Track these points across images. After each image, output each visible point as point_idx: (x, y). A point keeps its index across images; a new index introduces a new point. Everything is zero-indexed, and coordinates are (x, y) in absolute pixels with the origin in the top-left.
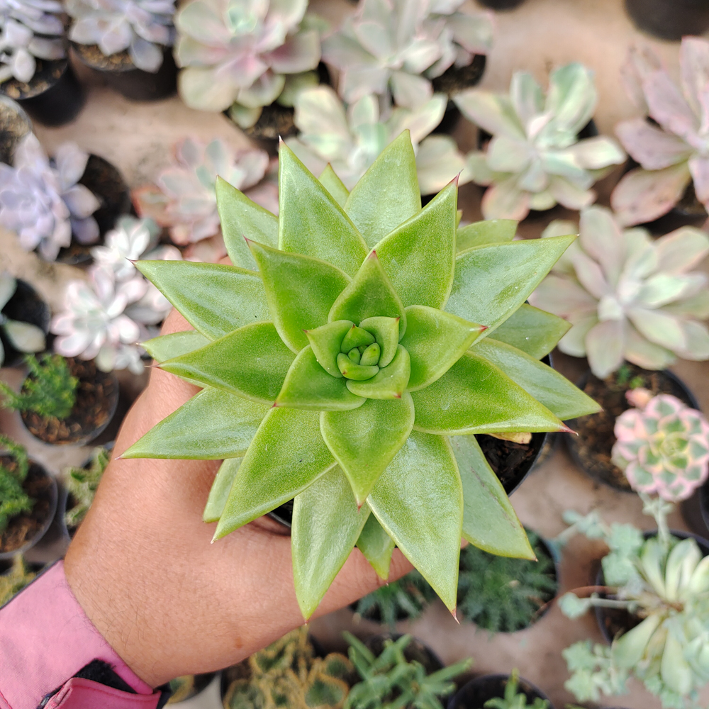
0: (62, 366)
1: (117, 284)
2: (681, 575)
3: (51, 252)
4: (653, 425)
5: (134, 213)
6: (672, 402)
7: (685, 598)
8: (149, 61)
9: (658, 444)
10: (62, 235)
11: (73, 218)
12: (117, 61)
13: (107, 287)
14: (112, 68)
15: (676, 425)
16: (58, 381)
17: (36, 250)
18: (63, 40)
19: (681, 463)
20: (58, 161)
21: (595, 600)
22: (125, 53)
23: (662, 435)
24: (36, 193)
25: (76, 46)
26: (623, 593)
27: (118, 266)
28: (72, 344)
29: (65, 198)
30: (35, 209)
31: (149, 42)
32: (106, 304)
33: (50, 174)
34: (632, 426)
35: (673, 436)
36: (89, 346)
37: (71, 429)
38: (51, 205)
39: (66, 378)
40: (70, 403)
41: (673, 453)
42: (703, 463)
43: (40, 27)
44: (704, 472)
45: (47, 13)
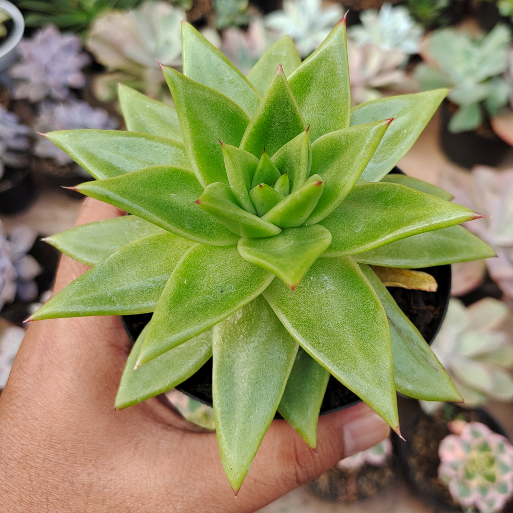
4: (468, 447)
6: (483, 429)
9: (473, 462)
10: (8, 293)
11: (19, 281)
12: (68, 170)
15: (485, 447)
18: (27, 154)
19: (491, 479)
20: (13, 238)
23: (475, 455)
25: (37, 158)
29: (15, 264)
33: (7, 246)
34: (452, 448)
35: (484, 455)
41: (484, 469)
42: (508, 479)
43: (14, 144)
44: (511, 488)
45: (19, 136)
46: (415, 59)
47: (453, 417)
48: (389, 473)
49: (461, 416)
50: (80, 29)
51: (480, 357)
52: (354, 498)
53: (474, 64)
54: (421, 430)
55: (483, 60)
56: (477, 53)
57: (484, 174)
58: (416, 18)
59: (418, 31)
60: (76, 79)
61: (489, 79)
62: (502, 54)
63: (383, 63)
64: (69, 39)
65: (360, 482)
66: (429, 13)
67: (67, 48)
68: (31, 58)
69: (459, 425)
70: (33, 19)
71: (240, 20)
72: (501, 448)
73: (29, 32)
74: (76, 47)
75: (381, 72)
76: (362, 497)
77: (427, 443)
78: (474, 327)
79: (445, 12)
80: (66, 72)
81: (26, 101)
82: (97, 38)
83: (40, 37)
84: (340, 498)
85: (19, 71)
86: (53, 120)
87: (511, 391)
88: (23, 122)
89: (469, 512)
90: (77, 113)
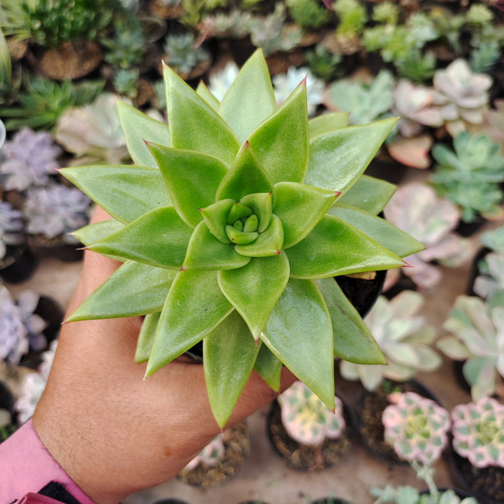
3: (15, 359)
4: (404, 413)
6: (414, 397)
9: (410, 424)
10: (23, 347)
11: (30, 336)
12: (57, 241)
14: (53, 245)
15: (418, 411)
17: (6, 360)
18: (22, 233)
19: (426, 435)
20: (20, 302)
22: (60, 236)
23: (411, 418)
24: (7, 323)
25: (32, 236)
29: (25, 323)
30: (6, 332)
33: (16, 310)
34: (392, 416)
35: (418, 418)
38: (16, 329)
41: (420, 429)
42: (440, 433)
43: (10, 227)
44: (444, 440)
45: (13, 220)
46: (321, 108)
47: (391, 390)
48: (346, 443)
49: (397, 388)
50: (49, 127)
51: (406, 339)
52: (321, 467)
54: (368, 405)
55: (374, 101)
56: (367, 96)
58: (317, 75)
59: (320, 85)
61: (380, 116)
62: (388, 94)
64: (42, 136)
65: (325, 453)
66: (327, 69)
67: (42, 144)
68: (14, 156)
69: (397, 397)
70: (11, 124)
72: (431, 410)
73: (10, 135)
74: (48, 141)
76: (328, 465)
77: (374, 414)
78: (397, 316)
79: (339, 66)
80: (44, 163)
81: (14, 191)
82: (64, 131)
83: (17, 138)
84: (310, 469)
85: (5, 168)
86: (38, 202)
87: (434, 362)
88: (16, 207)
89: (415, 464)
90: (57, 194)
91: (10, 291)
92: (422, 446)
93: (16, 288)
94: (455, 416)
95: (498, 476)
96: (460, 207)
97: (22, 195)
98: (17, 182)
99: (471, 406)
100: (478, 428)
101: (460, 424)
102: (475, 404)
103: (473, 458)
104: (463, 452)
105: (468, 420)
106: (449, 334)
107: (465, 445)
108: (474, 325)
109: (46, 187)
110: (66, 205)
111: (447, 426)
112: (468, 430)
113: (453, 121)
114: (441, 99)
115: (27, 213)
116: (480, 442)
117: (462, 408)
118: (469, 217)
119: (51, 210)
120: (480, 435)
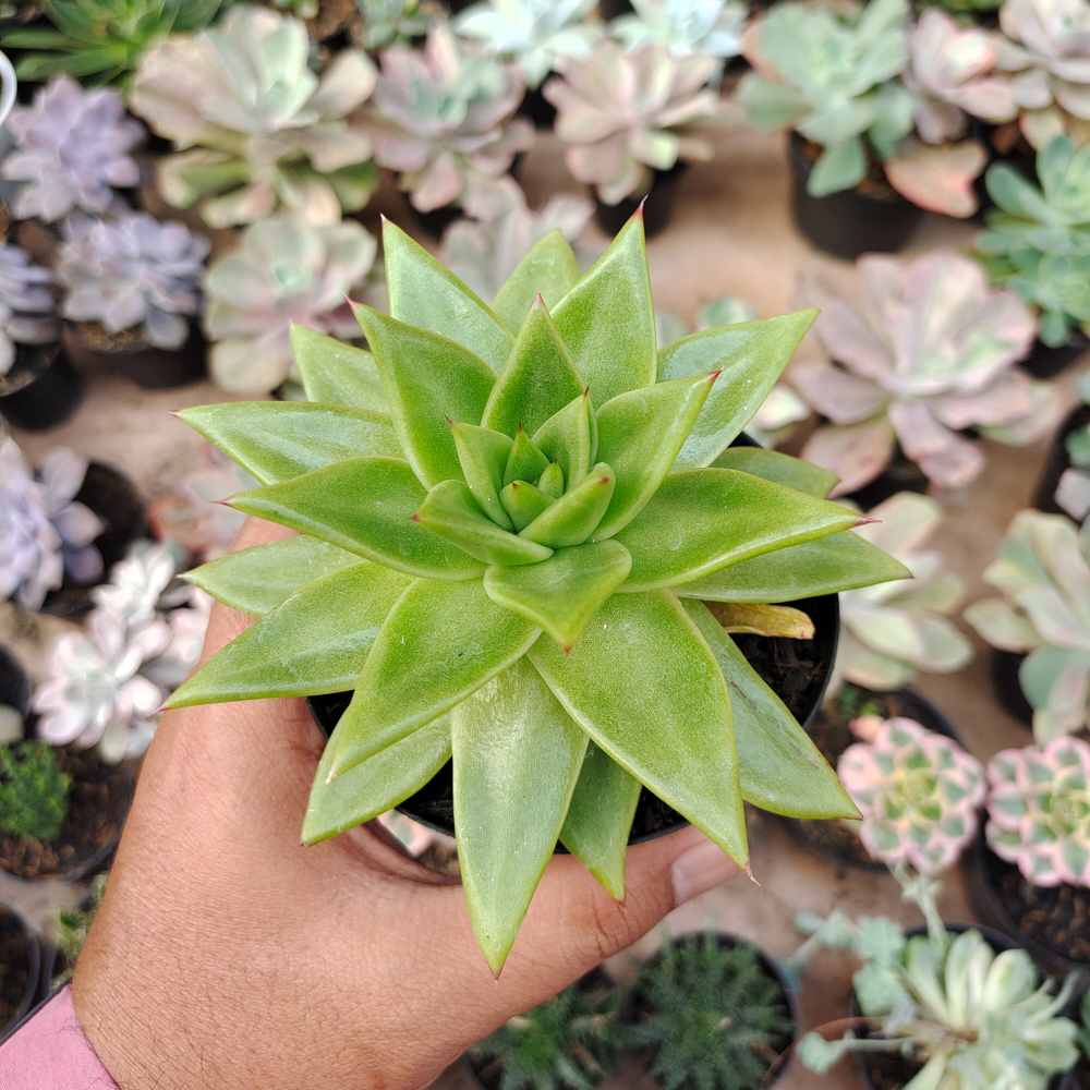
0: (48, 759)
1: (128, 635)
2: (968, 987)
3: (33, 598)
4: (886, 762)
5: (152, 536)
6: (911, 729)
7: (979, 1022)
8: (169, 336)
9: (899, 788)
10: (50, 573)
11: (66, 549)
12: (128, 339)
13: (113, 639)
14: (120, 349)
15: (917, 760)
16: (41, 782)
17: (13, 599)
18: (53, 318)
19: (933, 813)
20: (45, 475)
21: (850, 1042)
22: (137, 328)
23: (901, 774)
24: (15, 518)
25: (71, 324)
26: (890, 1027)
27: (130, 610)
28: (63, 724)
29: (55, 521)
30: (13, 539)
31: (169, 314)
32: (113, 663)
33: (35, 491)
34: (860, 767)
35: (917, 774)
36: (89, 726)
37: (59, 856)
38: (35, 533)
39: (54, 778)
40: (60, 813)
41: (919, 799)
42: (963, 810)
43: (23, 303)
44: (969, 824)
45: (31, 286)
46: (737, 66)
47: (857, 713)
49: (871, 706)
50: (117, 77)
51: (897, 601)
53: (846, 65)
56: (849, 42)
57: (878, 268)
59: (739, 12)
60: (122, 171)
61: (875, 89)
62: (897, 37)
63: (677, 79)
64: (98, 97)
67: (99, 114)
68: (34, 140)
69: (869, 724)
70: (30, 67)
71: (410, 27)
73: (27, 92)
74: (115, 109)
75: (674, 100)
80: (103, 159)
81: (36, 220)
82: (146, 89)
83: (43, 99)
85: (14, 168)
86: (88, 251)
87: (957, 654)
88: (38, 259)
89: (899, 871)
90: (132, 233)
91: (22, 447)
92: (920, 834)
93: (36, 441)
94: (995, 773)
95: (1078, 905)
96: (1040, 311)
97: (55, 230)
98: (42, 201)
99: (1030, 752)
100: (1046, 802)
101: (1005, 791)
102: (1042, 750)
103: (1027, 865)
104: (1007, 851)
105: (1024, 783)
106: (994, 593)
107: (1015, 836)
108: (1050, 577)
109: (106, 217)
110: (151, 260)
111: (977, 794)
112: (1023, 805)
113: (1039, 111)
114: (1016, 58)
115: (63, 275)
116: (1047, 832)
117: (1011, 757)
118: (1056, 335)
119: (118, 270)
120: (1049, 819)
